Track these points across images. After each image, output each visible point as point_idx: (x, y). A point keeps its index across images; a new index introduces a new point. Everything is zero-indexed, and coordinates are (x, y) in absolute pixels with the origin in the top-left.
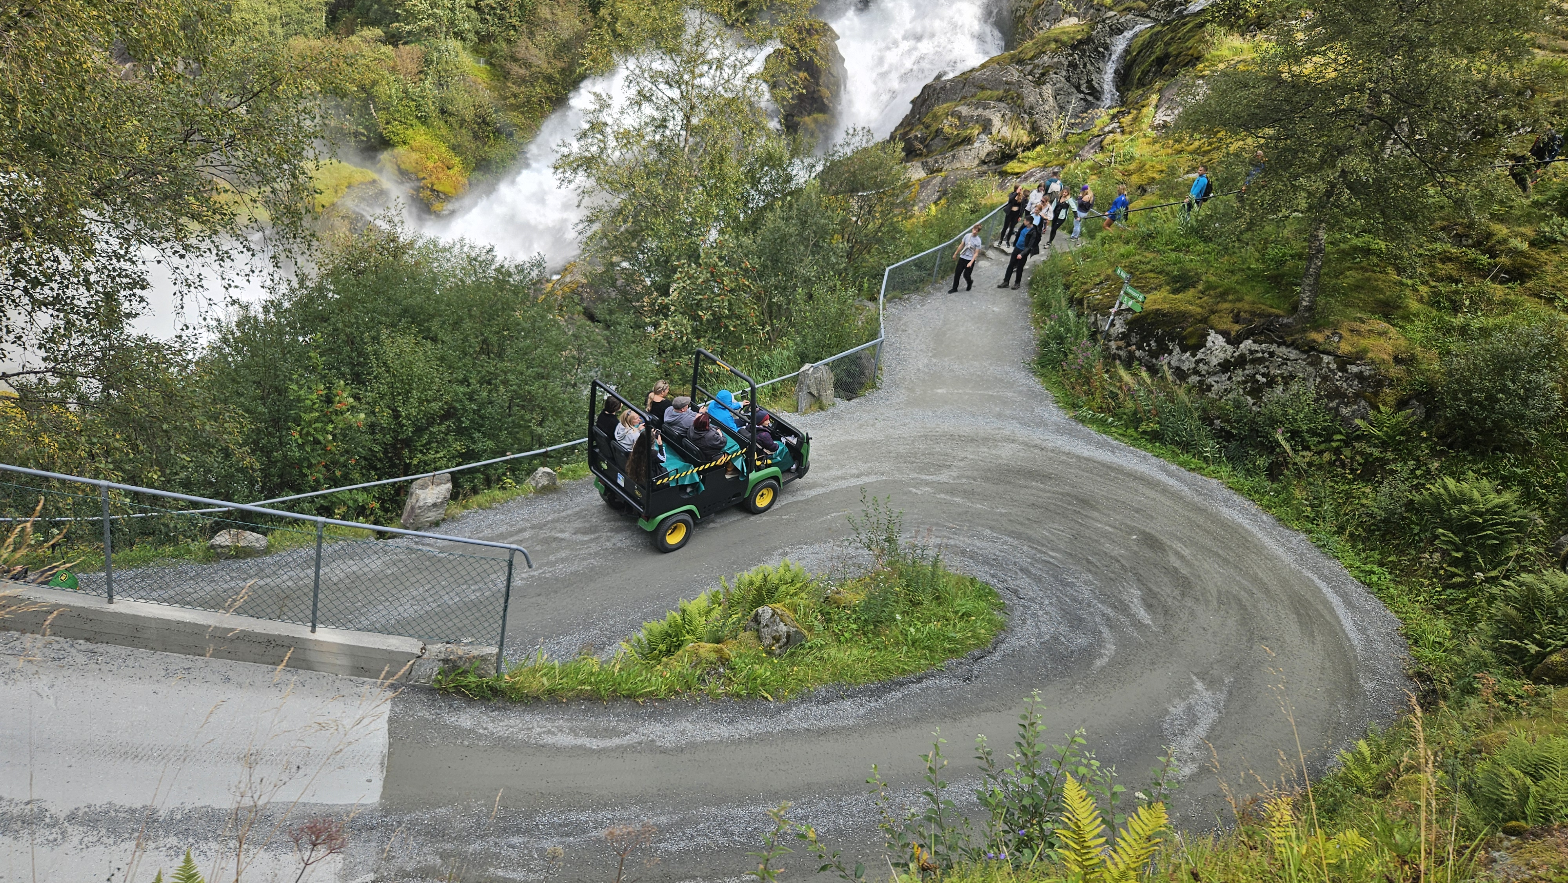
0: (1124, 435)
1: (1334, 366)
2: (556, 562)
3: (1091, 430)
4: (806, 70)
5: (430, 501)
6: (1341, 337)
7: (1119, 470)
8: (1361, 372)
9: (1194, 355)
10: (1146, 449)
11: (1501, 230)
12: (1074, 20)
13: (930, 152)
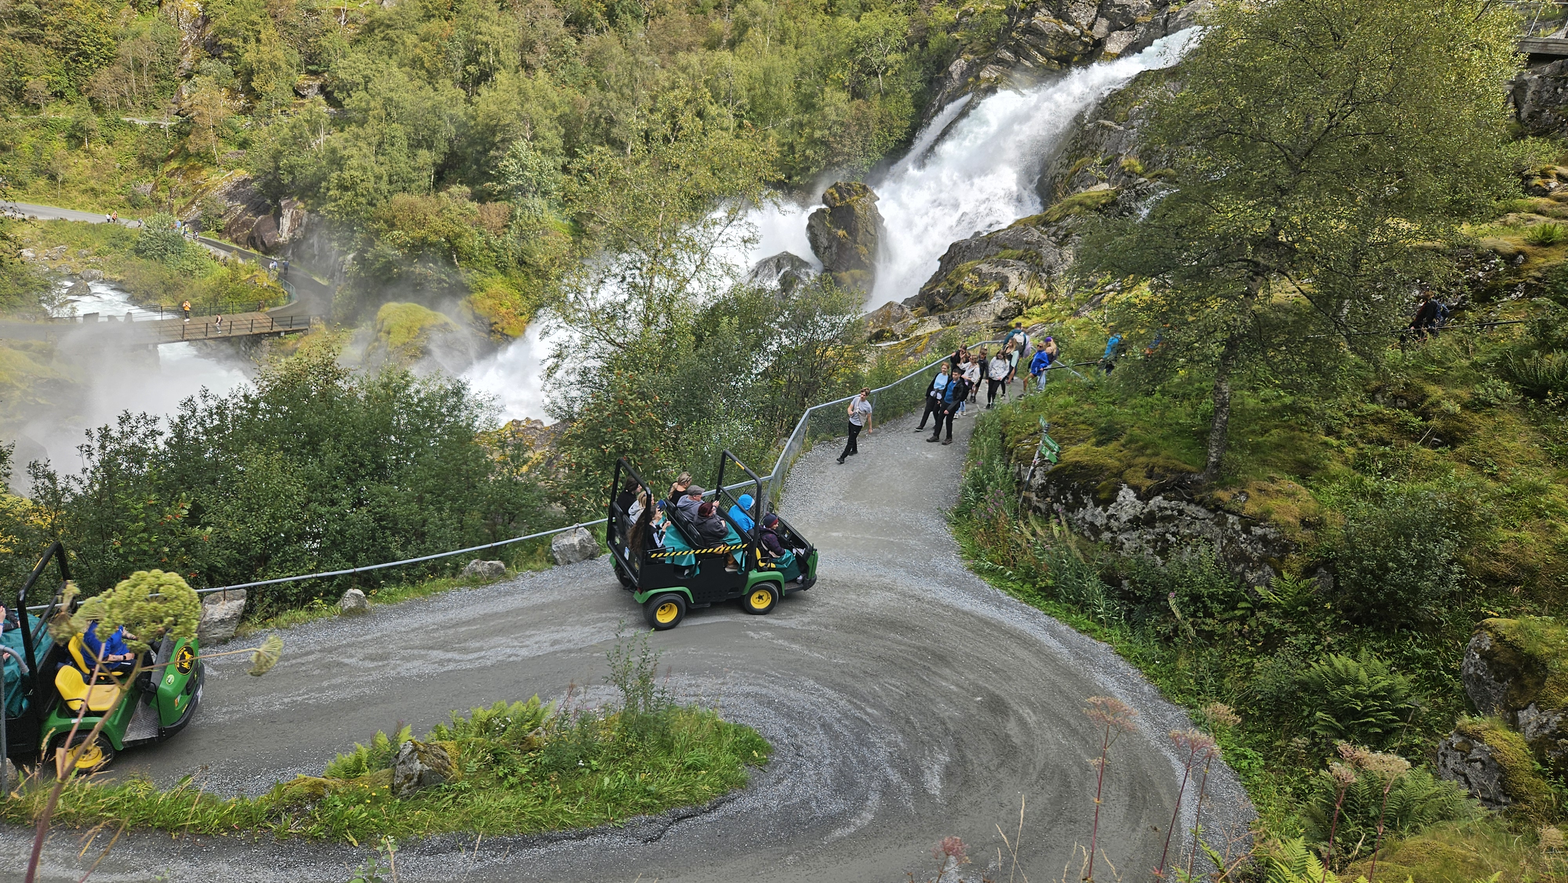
0: (1019, 591)
1: (1238, 527)
2: (327, 688)
3: (985, 584)
4: (845, 228)
5: (217, 617)
6: (1248, 497)
7: (998, 627)
8: (1265, 535)
9: (1105, 510)
10: (1039, 607)
11: (1435, 391)
12: (1105, 186)
13: (951, 308)
